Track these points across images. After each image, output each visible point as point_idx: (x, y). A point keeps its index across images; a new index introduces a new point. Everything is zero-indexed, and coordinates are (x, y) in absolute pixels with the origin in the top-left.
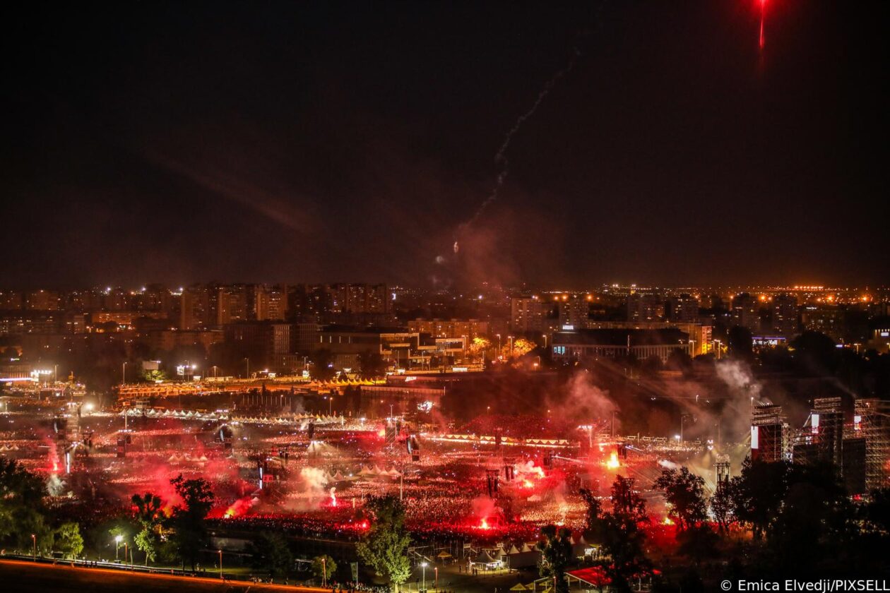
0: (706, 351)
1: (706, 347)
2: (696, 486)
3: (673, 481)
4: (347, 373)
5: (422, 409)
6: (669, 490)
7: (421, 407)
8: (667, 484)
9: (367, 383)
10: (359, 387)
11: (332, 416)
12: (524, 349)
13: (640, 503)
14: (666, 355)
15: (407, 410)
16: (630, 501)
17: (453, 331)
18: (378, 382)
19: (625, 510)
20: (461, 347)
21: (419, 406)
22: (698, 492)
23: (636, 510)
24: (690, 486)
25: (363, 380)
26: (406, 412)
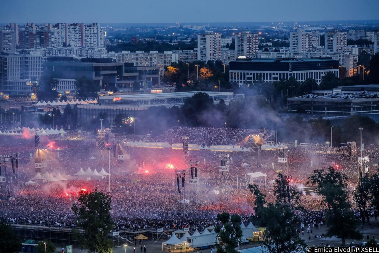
0: (352, 74)
1: (352, 71)
2: (341, 182)
3: (322, 178)
4: (67, 95)
5: (126, 123)
6: (320, 185)
7: (125, 122)
8: (318, 181)
9: (82, 102)
10: (76, 106)
11: (55, 129)
12: (207, 74)
13: (297, 195)
14: (320, 79)
15: (114, 123)
16: (289, 194)
17: (151, 60)
18: (91, 102)
19: (285, 201)
20: (158, 73)
21: (124, 121)
22: (343, 187)
23: (293, 201)
24: (336, 182)
25: (80, 100)
26: (114, 125)
